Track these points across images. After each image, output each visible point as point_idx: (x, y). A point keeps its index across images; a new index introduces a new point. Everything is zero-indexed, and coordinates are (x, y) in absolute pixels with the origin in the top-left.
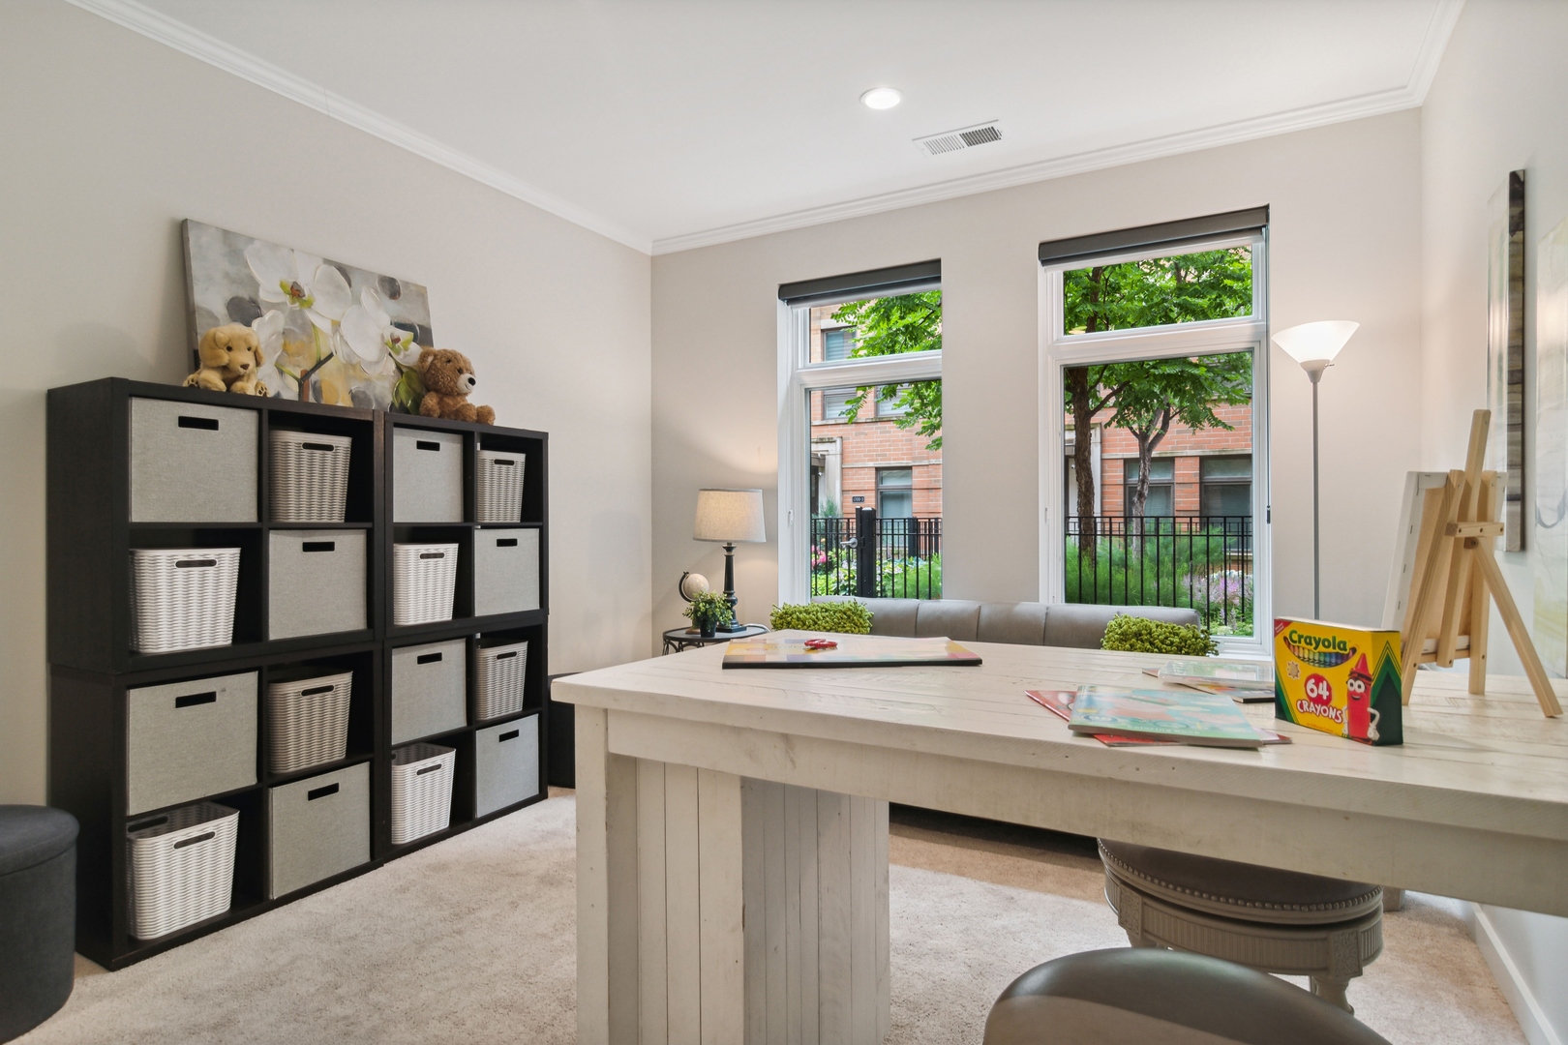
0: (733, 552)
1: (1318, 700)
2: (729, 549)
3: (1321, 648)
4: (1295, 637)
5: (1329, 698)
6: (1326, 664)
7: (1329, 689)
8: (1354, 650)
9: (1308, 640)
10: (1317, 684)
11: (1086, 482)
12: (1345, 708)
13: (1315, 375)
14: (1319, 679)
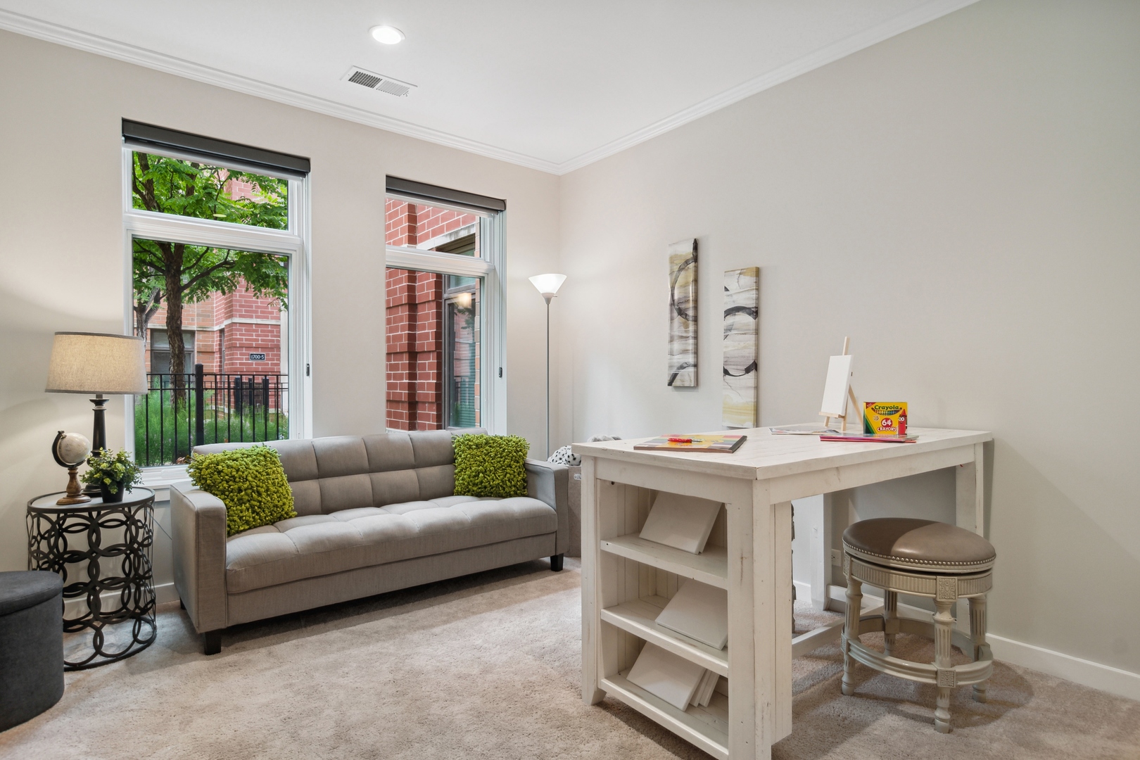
0: (105, 406)
1: (887, 426)
2: (99, 402)
3: (889, 409)
4: (877, 407)
5: (891, 425)
6: (890, 414)
7: (891, 422)
8: (901, 408)
9: (883, 408)
10: (886, 421)
11: (179, 346)
12: (897, 426)
13: (548, 301)
14: (887, 420)
